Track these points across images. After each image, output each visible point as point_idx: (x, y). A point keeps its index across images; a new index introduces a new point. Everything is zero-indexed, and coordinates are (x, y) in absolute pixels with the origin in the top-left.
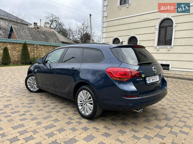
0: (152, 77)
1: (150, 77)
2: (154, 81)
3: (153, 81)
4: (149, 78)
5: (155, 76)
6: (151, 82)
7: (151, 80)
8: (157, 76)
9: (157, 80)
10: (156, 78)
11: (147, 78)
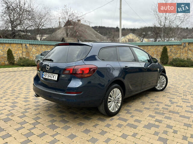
0: (49, 74)
1: (47, 73)
2: (50, 78)
3: (48, 78)
4: (46, 73)
5: (53, 74)
6: (46, 77)
7: (47, 76)
8: (56, 75)
9: (53, 79)
10: (53, 76)
11: (45, 73)
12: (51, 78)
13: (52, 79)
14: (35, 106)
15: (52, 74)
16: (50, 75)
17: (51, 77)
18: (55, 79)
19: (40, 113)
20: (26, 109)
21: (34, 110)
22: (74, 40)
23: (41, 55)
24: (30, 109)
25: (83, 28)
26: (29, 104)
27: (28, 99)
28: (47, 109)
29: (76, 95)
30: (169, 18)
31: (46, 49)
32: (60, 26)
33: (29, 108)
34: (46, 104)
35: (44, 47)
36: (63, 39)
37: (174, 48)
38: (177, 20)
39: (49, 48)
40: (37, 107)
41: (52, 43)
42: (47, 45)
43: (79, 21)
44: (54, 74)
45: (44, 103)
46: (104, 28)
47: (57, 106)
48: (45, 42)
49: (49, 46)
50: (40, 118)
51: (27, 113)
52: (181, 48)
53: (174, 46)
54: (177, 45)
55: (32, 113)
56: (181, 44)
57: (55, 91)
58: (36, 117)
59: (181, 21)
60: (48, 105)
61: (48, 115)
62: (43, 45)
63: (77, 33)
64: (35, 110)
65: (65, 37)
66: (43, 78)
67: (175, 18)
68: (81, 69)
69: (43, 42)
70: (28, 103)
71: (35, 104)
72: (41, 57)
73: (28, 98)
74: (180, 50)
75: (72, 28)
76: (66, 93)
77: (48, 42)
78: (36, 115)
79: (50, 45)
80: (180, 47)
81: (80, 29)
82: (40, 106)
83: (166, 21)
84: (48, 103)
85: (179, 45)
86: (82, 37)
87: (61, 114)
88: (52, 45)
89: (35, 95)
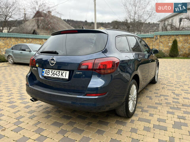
0: (54, 71)
1: (51, 70)
2: (55, 76)
3: (52, 76)
4: (47, 70)
5: (61, 71)
6: (50, 76)
7: (51, 74)
8: (65, 72)
9: (62, 77)
10: (60, 73)
11: (45, 70)
12: (57, 77)
13: (60, 77)
14: (28, 112)
15: (59, 71)
16: (55, 73)
17: (58, 75)
18: (64, 77)
19: (39, 123)
20: (18, 118)
21: (29, 118)
22: (47, 32)
23: (12, 49)
24: (23, 117)
25: (55, 20)
26: (19, 111)
27: (14, 104)
28: (47, 115)
29: (97, 97)
30: (137, 13)
31: (16, 42)
32: (25, 18)
33: (21, 117)
34: (41, 108)
35: (13, 40)
36: (34, 31)
37: (147, 40)
38: (145, 14)
39: (19, 41)
40: (32, 114)
41: (23, 35)
42: (17, 38)
43: (49, 12)
44: (63, 71)
45: (38, 107)
46: (72, 21)
47: (56, 109)
48: (14, 35)
49: (19, 39)
50: (44, 130)
51: (21, 124)
52: (153, 41)
53: (147, 39)
54: (149, 38)
55: (30, 123)
56: (153, 36)
57: (66, 93)
58: (37, 128)
59: (149, 15)
60: (44, 110)
61: (52, 124)
62: (12, 38)
63: (49, 25)
64: (31, 118)
65: (37, 29)
66: (42, 76)
67: (144, 12)
68: (101, 63)
69: (12, 34)
70: (17, 110)
71: (28, 110)
72: (13, 52)
73: (13, 102)
74: (152, 42)
75: (43, 19)
76: (85, 95)
77: (20, 34)
78: (36, 125)
79: (21, 38)
80: (152, 39)
81: (52, 21)
82: (34, 111)
83: (136, 16)
84: (44, 107)
85: (151, 38)
86: (55, 29)
87: (68, 121)
88: (23, 38)
89: (31, 100)
